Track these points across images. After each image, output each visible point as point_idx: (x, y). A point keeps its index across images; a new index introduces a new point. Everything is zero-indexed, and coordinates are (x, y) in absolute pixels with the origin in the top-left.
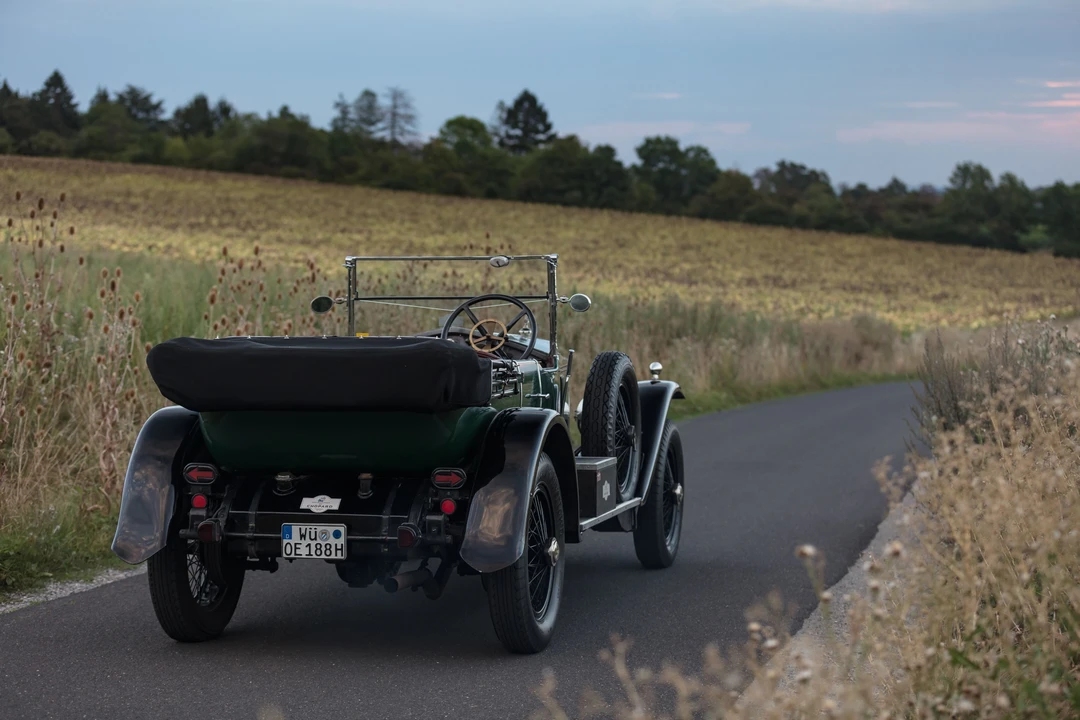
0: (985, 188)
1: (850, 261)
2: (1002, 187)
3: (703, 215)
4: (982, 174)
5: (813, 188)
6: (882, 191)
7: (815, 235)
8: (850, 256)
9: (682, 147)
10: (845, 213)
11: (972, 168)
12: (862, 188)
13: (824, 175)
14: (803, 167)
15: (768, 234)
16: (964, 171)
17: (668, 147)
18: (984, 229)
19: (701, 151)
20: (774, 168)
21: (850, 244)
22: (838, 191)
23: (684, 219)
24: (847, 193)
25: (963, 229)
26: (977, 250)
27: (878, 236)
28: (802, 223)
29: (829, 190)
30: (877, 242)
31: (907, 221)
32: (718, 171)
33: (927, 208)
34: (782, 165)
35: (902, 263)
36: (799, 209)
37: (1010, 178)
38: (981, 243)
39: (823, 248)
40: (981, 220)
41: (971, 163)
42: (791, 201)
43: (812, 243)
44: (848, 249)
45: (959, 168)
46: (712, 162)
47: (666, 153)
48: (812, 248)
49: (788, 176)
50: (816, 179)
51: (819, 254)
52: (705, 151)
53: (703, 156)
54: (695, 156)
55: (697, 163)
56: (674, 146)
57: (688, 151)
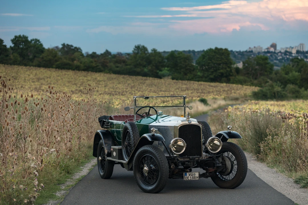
0: (146, 54)
1: (101, 83)
2: (151, 53)
3: (39, 66)
4: (145, 49)
5: (76, 54)
6: (102, 54)
7: (84, 73)
8: (100, 81)
9: (29, 39)
10: (94, 64)
11: (141, 47)
12: (94, 53)
13: (80, 49)
14: (72, 46)
15: (66, 73)
16: (138, 48)
17: (24, 39)
18: (146, 70)
19: (37, 41)
20: (61, 46)
21: (99, 76)
22: (85, 55)
23: (32, 67)
24: (89, 55)
25: (138, 70)
26: (144, 78)
27: (107, 73)
28: (77, 68)
29: (82, 55)
30: (108, 75)
31: (117, 67)
32: (44, 48)
33: (124, 62)
34: (64, 45)
35: (119, 83)
36: (76, 63)
37: (154, 50)
38: (145, 75)
39: (89, 78)
40: (144, 66)
41: (140, 45)
42: (73, 60)
43: (85, 76)
44: (98, 78)
45: (136, 47)
46: (41, 45)
47: (23, 42)
48: (85, 78)
49: (66, 49)
50: (77, 50)
51: (88, 80)
52: (39, 41)
53: (38, 42)
54: (34, 43)
55: (35, 45)
56: (26, 39)
57: (32, 40)
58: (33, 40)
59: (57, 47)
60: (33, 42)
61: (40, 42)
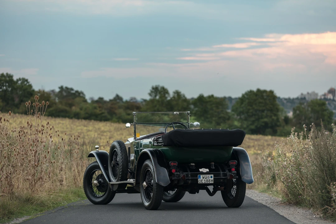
0: (166, 98)
1: (105, 134)
4: (164, 91)
5: (77, 99)
6: (110, 100)
7: (84, 122)
8: (104, 132)
9: (15, 79)
10: (98, 111)
11: (159, 88)
12: (101, 99)
13: (82, 93)
14: (72, 89)
15: (61, 122)
16: (156, 90)
17: (8, 79)
18: (166, 118)
19: (25, 80)
20: (57, 90)
22: (89, 101)
23: (17, 115)
24: (94, 102)
27: (115, 122)
28: (77, 116)
29: (85, 101)
30: (116, 125)
32: (33, 91)
33: (138, 107)
34: (61, 88)
36: (75, 109)
37: (178, 93)
39: (90, 128)
41: (159, 86)
42: (71, 105)
43: (85, 126)
44: (103, 129)
45: (153, 88)
46: (30, 86)
47: (6, 82)
48: (85, 128)
49: (65, 94)
50: (79, 95)
51: (89, 131)
52: (27, 80)
53: (26, 83)
54: (21, 83)
55: (22, 86)
56: (11, 78)
57: (18, 80)
58: (20, 79)
59: (53, 91)
60: (20, 82)
61: (28, 82)
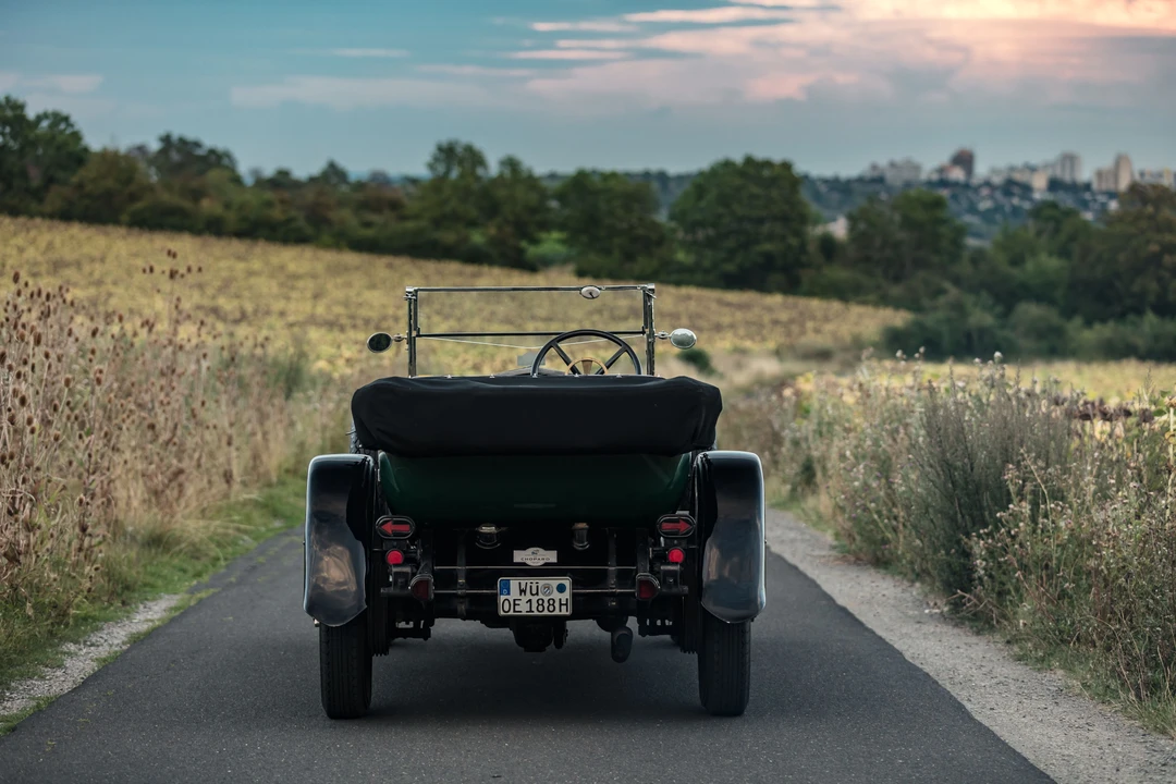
0: (478, 179)
1: (301, 284)
2: (501, 177)
3: (66, 216)
4: (474, 158)
5: (214, 175)
6: (312, 180)
7: (237, 246)
8: (296, 277)
9: (31, 113)
10: (277, 214)
11: (459, 150)
12: (283, 174)
13: (227, 155)
14: (197, 144)
16: (447, 153)
17: (9, 113)
18: (477, 238)
19: (59, 119)
20: (154, 146)
21: (293, 259)
22: (249, 181)
23: (38, 220)
24: (262, 183)
25: (448, 237)
26: (472, 269)
27: (327, 247)
28: (214, 228)
29: (237, 180)
30: (330, 257)
31: (368, 225)
32: (86, 150)
33: (395, 205)
34: (166, 139)
35: (372, 286)
36: (208, 206)
37: (511, 164)
38: (475, 257)
39: (256, 265)
40: (473, 224)
41: (456, 143)
42: (197, 195)
43: (240, 258)
44: (292, 267)
45: (440, 149)
46: (76, 136)
47: (6, 121)
48: (241, 266)
49: (175, 156)
50: (217, 160)
51: (251, 273)
52: (66, 119)
53: (62, 126)
54: (51, 127)
55: (53, 138)
56: (18, 112)
57: (39, 119)
58: (45, 116)
59: (141, 149)
60: (45, 124)
61: (70, 125)
